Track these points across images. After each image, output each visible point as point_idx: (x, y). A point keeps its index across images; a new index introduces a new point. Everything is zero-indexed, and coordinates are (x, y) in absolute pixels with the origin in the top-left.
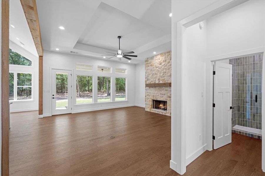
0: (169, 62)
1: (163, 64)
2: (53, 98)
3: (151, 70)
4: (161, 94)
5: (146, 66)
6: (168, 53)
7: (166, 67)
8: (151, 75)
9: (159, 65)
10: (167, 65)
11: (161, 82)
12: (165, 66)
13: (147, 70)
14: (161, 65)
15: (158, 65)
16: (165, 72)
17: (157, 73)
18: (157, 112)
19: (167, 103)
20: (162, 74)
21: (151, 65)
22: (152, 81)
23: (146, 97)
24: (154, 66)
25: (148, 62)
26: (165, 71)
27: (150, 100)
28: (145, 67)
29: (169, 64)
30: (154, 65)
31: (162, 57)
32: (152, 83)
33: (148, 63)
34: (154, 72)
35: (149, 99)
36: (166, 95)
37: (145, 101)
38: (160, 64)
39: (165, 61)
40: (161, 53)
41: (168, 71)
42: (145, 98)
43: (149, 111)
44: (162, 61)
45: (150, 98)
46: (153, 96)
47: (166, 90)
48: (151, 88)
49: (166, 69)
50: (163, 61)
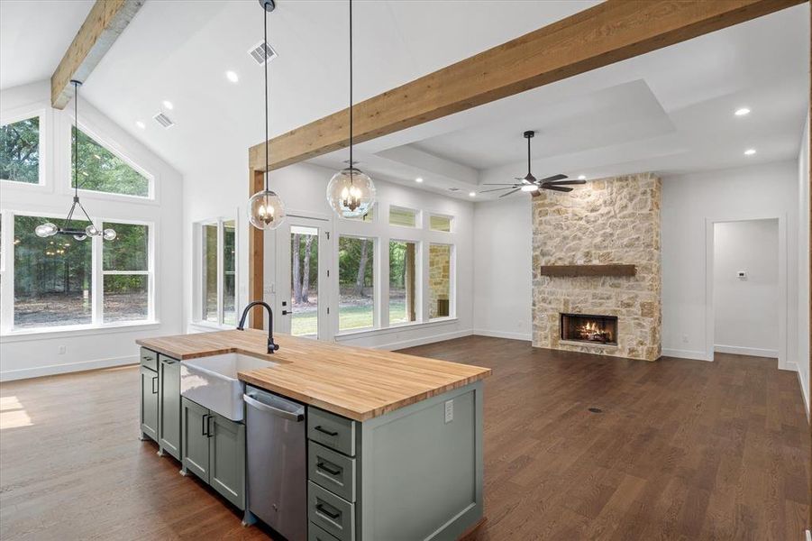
0: (626, 206)
1: (604, 210)
2: (284, 313)
3: (558, 226)
4: (594, 296)
5: (537, 211)
6: (620, 179)
7: (614, 220)
8: (558, 240)
9: (589, 214)
10: (618, 216)
11: (596, 262)
12: (612, 217)
13: (541, 223)
14: (594, 214)
15: (584, 213)
16: (612, 234)
17: (579, 234)
18: (578, 350)
19: (619, 321)
20: (598, 239)
21: (558, 211)
22: (559, 257)
23: (534, 305)
24: (570, 215)
25: (547, 201)
26: (609, 230)
27: (553, 316)
28: (533, 214)
29: (625, 212)
30: (570, 210)
31: (600, 191)
32: (560, 263)
33: (543, 205)
34: (567, 233)
35: (550, 313)
36: (614, 300)
37: (534, 318)
38: (592, 211)
39: (612, 203)
40: (598, 180)
41: (622, 232)
42: (533, 310)
43: (549, 347)
44: (601, 201)
45: (552, 309)
46: (566, 303)
47: (613, 286)
48: (557, 279)
49: (613, 226)
50: (605, 202)
